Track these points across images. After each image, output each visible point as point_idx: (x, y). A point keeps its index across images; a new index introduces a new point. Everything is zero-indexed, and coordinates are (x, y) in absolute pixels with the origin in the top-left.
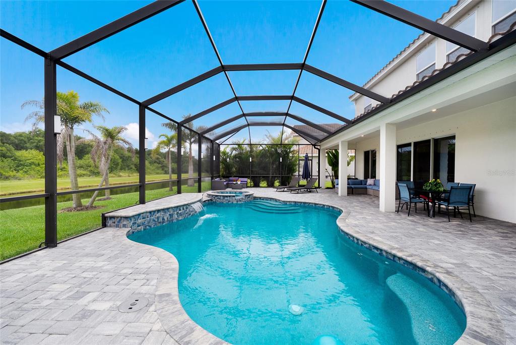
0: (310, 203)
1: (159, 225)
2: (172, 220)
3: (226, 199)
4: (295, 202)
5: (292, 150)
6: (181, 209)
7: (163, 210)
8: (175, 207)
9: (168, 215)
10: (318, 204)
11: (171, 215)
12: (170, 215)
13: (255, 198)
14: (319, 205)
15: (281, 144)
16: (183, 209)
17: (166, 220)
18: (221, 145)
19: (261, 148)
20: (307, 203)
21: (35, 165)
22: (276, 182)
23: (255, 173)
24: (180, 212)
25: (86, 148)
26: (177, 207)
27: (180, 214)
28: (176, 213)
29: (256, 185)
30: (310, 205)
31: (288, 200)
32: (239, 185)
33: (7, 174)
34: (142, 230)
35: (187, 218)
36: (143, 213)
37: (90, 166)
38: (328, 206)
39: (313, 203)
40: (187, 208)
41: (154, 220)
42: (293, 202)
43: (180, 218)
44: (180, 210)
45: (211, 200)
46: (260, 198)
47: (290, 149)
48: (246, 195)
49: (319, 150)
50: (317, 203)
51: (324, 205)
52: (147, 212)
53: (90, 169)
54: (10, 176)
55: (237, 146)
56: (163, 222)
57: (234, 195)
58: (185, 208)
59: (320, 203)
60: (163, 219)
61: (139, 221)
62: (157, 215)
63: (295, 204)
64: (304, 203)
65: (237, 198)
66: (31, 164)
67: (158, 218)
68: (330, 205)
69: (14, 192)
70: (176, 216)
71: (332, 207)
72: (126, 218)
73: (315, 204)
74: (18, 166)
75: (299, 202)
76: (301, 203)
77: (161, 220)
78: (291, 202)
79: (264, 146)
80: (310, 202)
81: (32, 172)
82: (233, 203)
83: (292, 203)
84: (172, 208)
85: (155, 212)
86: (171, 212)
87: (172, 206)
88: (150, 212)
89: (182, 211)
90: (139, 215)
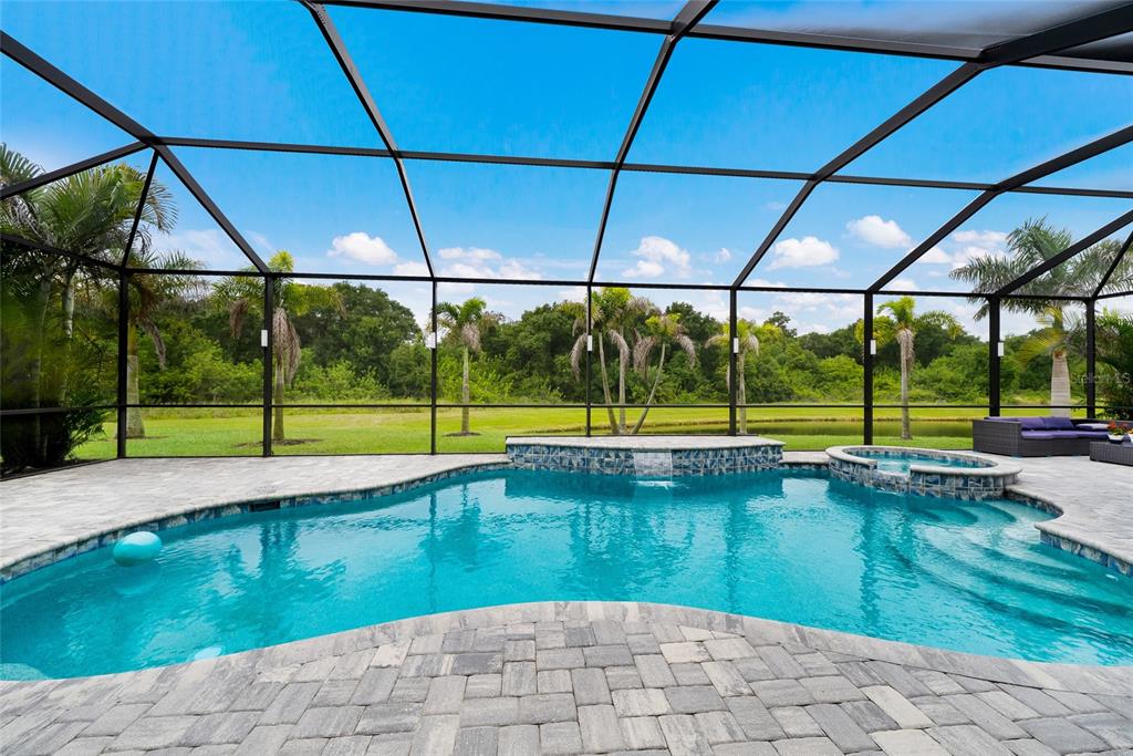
1: (563, 470)
2: (588, 471)
4: (1105, 555)
6: (613, 454)
7: (570, 448)
8: (595, 449)
9: (579, 458)
11: (586, 461)
12: (583, 459)
13: (1011, 496)
16: (617, 456)
17: (575, 465)
21: (841, 380)
24: (606, 459)
25: (940, 346)
26: (601, 449)
27: (608, 463)
28: (596, 459)
33: (800, 393)
34: (534, 469)
35: (628, 475)
36: (534, 445)
37: (940, 380)
40: (627, 457)
41: (553, 460)
42: (1095, 550)
43: (608, 471)
44: (608, 456)
48: (916, 473)
53: (938, 385)
54: (804, 396)
56: (570, 469)
58: (622, 455)
60: (570, 463)
61: (528, 455)
62: (560, 454)
66: (834, 378)
67: (561, 458)
69: (782, 418)
70: (597, 465)
74: (819, 382)
77: (566, 462)
78: (1083, 546)
81: (835, 391)
83: (1087, 552)
84: (587, 449)
85: (555, 447)
86: (587, 455)
87: (588, 445)
88: (548, 447)
89: (612, 459)
90: (528, 446)
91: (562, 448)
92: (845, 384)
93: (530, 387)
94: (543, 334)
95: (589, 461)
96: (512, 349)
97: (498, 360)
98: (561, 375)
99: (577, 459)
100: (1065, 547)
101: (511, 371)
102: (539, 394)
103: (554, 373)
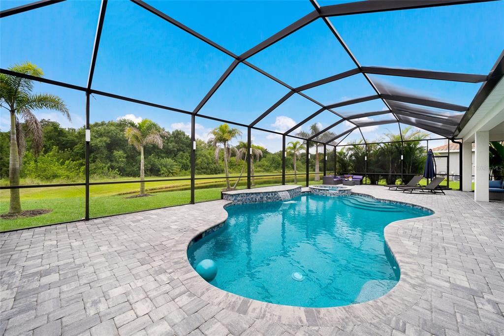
0: (406, 204)
1: (253, 203)
2: (262, 201)
3: (321, 192)
4: (390, 201)
5: (418, 146)
6: (270, 194)
7: (256, 193)
8: (264, 193)
9: (259, 197)
10: (415, 206)
11: (262, 198)
13: (353, 194)
14: (417, 207)
15: (402, 142)
16: (272, 195)
17: (258, 200)
18: (337, 147)
19: (379, 147)
20: (404, 203)
22: (397, 180)
23: (373, 171)
24: (268, 196)
26: (267, 193)
27: (269, 198)
28: (265, 196)
29: (373, 183)
30: (407, 205)
31: (382, 198)
32: (351, 181)
34: (241, 204)
35: (275, 201)
36: (241, 194)
38: (427, 208)
39: (410, 204)
40: (275, 194)
41: (249, 199)
42: (388, 200)
43: (269, 201)
45: (310, 192)
46: (358, 194)
47: (415, 145)
48: (340, 190)
49: (461, 145)
50: (415, 204)
51: (423, 208)
52: (244, 194)
55: (352, 147)
56: (256, 202)
57: (328, 189)
58: (273, 194)
59: (418, 204)
60: (256, 199)
61: (239, 198)
62: (252, 196)
63: (390, 203)
64: (400, 203)
65: (330, 191)
67: (252, 198)
68: (428, 208)
70: (266, 199)
71: (431, 210)
72: (230, 195)
73: (413, 205)
75: (394, 202)
76: (397, 202)
77: (254, 199)
78: (386, 200)
79: (382, 145)
80: (407, 202)
82: (327, 195)
83: (386, 201)
84: (262, 193)
85: (249, 194)
86: (262, 195)
87: (263, 191)
88: (247, 194)
89: (270, 196)
90: (239, 194)
91: (252, 194)
92: (239, 167)
93: (95, 169)
94: (105, 139)
95: (263, 197)
96: (79, 146)
97: (67, 152)
98: (118, 162)
99: (258, 198)
100: (382, 201)
101: (79, 159)
102: (102, 173)
103: (111, 161)
